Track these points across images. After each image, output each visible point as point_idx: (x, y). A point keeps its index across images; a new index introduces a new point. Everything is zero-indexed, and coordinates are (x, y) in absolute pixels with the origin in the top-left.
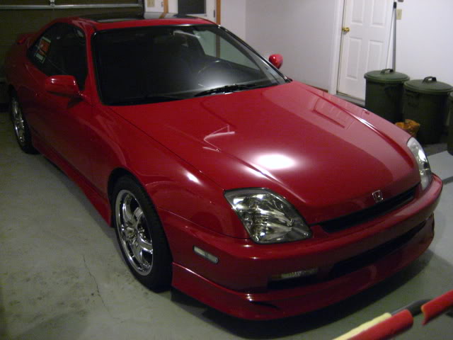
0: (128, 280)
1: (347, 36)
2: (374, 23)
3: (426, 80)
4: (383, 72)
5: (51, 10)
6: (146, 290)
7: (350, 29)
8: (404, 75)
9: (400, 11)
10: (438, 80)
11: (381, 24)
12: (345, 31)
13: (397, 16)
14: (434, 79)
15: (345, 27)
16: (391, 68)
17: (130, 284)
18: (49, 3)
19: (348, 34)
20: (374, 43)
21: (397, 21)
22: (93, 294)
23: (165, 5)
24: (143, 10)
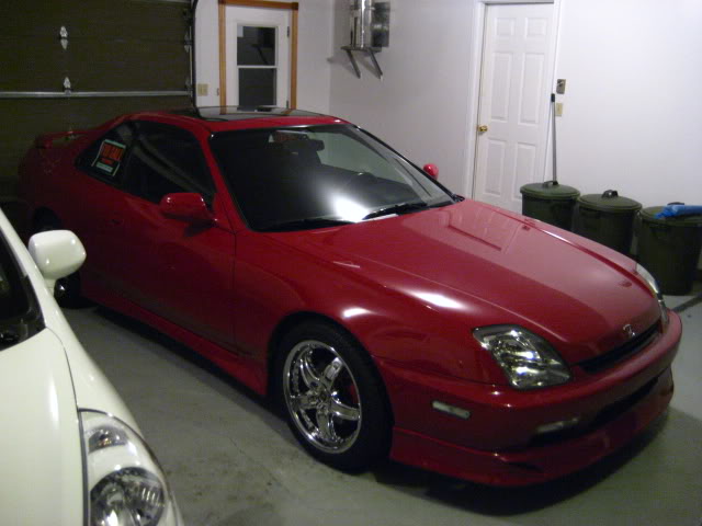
1: (484, 137)
2: (523, 121)
3: (606, 195)
4: (546, 185)
5: (66, 98)
7: (489, 128)
8: (572, 189)
9: (560, 106)
10: (619, 194)
11: (533, 122)
12: (481, 130)
13: (557, 112)
14: (615, 193)
15: (482, 125)
16: (551, 179)
18: (63, 89)
19: (485, 134)
20: (523, 146)
21: (557, 119)
22: (269, 484)
23: (222, 92)
24: (193, 100)
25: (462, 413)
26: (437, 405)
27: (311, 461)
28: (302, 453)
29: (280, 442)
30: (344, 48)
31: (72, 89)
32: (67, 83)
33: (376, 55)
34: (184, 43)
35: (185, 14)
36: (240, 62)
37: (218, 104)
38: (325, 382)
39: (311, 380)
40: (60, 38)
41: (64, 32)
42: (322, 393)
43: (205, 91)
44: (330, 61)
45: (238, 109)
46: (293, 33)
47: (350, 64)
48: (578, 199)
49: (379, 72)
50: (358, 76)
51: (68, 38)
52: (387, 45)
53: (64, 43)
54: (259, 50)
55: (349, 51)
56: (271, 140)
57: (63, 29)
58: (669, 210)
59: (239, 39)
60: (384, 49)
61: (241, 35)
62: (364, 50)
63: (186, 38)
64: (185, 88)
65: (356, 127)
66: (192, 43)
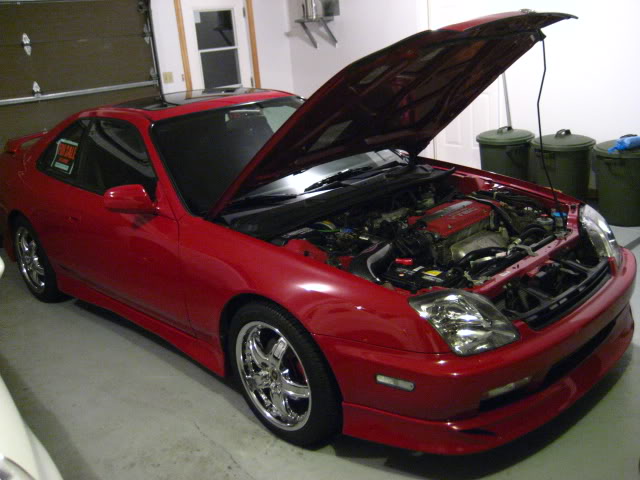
0: (268, 442)
3: (558, 135)
4: (500, 131)
5: (37, 102)
6: (297, 450)
8: (528, 132)
10: (572, 132)
14: (568, 132)
16: (506, 124)
17: (272, 445)
18: (33, 93)
22: (229, 468)
23: (187, 78)
24: (159, 88)
25: (407, 386)
26: (381, 379)
27: (272, 438)
28: (264, 432)
29: (243, 421)
30: (298, 21)
31: (42, 93)
32: (36, 87)
33: (329, 25)
34: (144, 35)
35: (141, 7)
36: (201, 47)
37: (185, 89)
38: (274, 362)
39: (261, 361)
40: (23, 45)
41: (26, 40)
42: (273, 372)
43: (170, 78)
44: (288, 35)
45: (204, 92)
46: (248, 12)
47: (306, 36)
48: (533, 142)
49: (333, 40)
50: (316, 46)
51: (31, 44)
52: (338, 14)
53: (28, 50)
54: (221, 33)
55: (303, 24)
56: (227, 118)
57: (25, 36)
58: (621, 143)
59: (197, 25)
60: (336, 18)
61: (199, 21)
62: (317, 21)
63: (145, 30)
64: (151, 78)
65: (299, 98)
66: (152, 34)
